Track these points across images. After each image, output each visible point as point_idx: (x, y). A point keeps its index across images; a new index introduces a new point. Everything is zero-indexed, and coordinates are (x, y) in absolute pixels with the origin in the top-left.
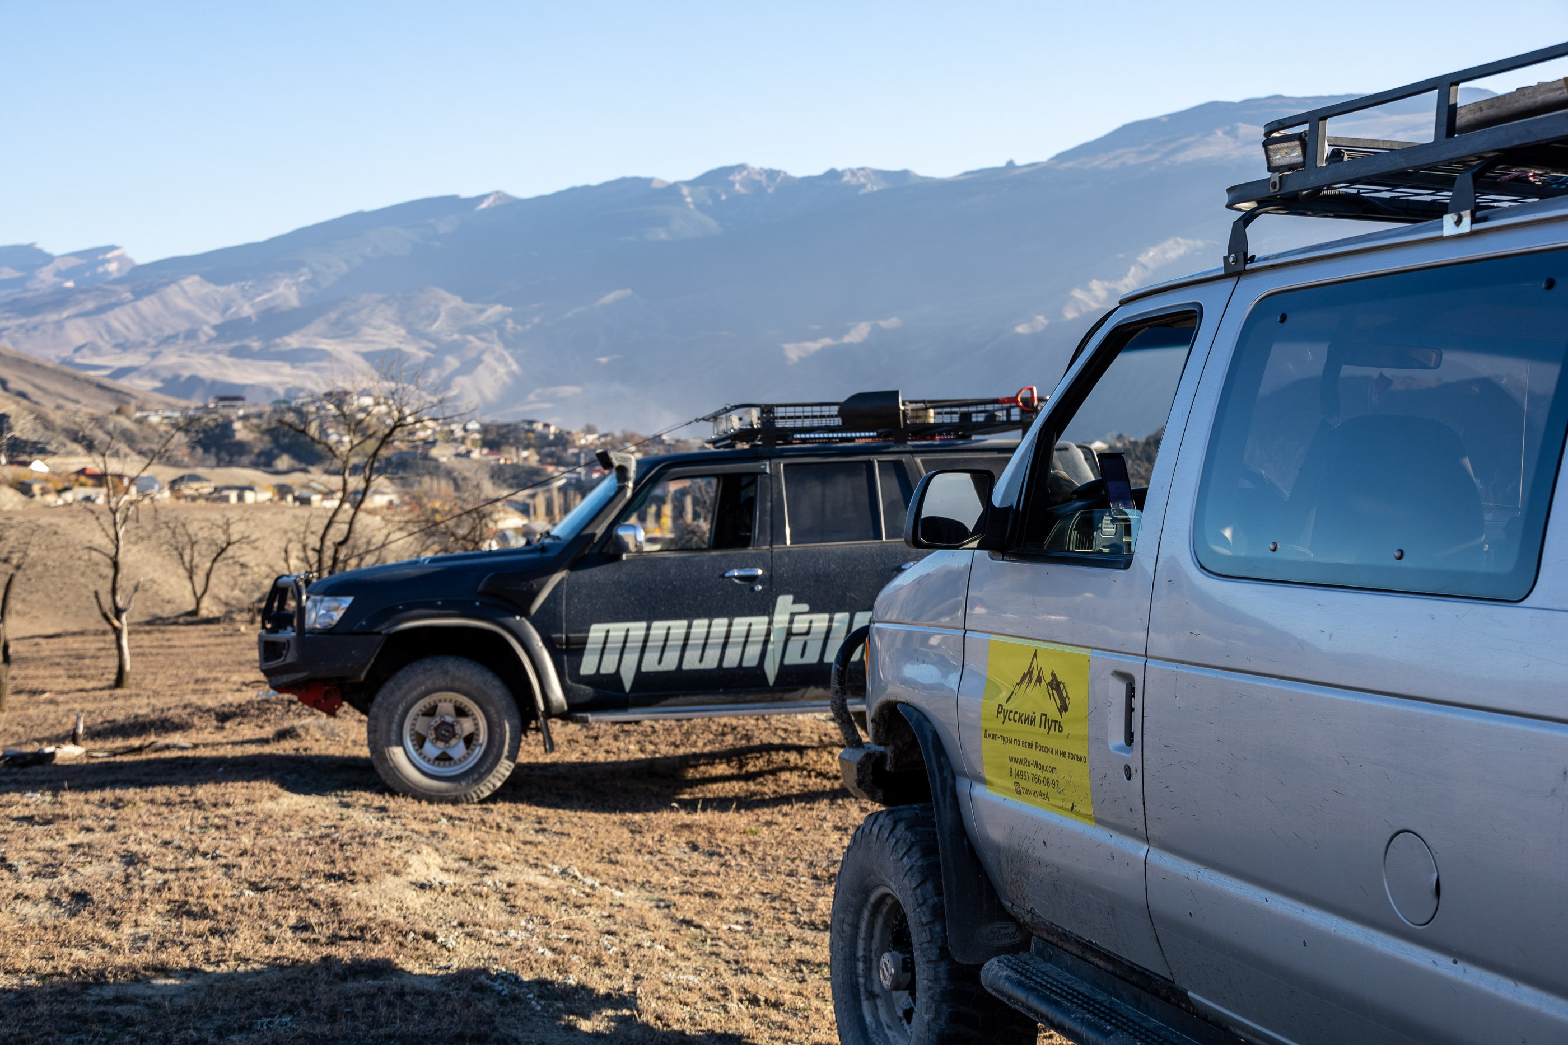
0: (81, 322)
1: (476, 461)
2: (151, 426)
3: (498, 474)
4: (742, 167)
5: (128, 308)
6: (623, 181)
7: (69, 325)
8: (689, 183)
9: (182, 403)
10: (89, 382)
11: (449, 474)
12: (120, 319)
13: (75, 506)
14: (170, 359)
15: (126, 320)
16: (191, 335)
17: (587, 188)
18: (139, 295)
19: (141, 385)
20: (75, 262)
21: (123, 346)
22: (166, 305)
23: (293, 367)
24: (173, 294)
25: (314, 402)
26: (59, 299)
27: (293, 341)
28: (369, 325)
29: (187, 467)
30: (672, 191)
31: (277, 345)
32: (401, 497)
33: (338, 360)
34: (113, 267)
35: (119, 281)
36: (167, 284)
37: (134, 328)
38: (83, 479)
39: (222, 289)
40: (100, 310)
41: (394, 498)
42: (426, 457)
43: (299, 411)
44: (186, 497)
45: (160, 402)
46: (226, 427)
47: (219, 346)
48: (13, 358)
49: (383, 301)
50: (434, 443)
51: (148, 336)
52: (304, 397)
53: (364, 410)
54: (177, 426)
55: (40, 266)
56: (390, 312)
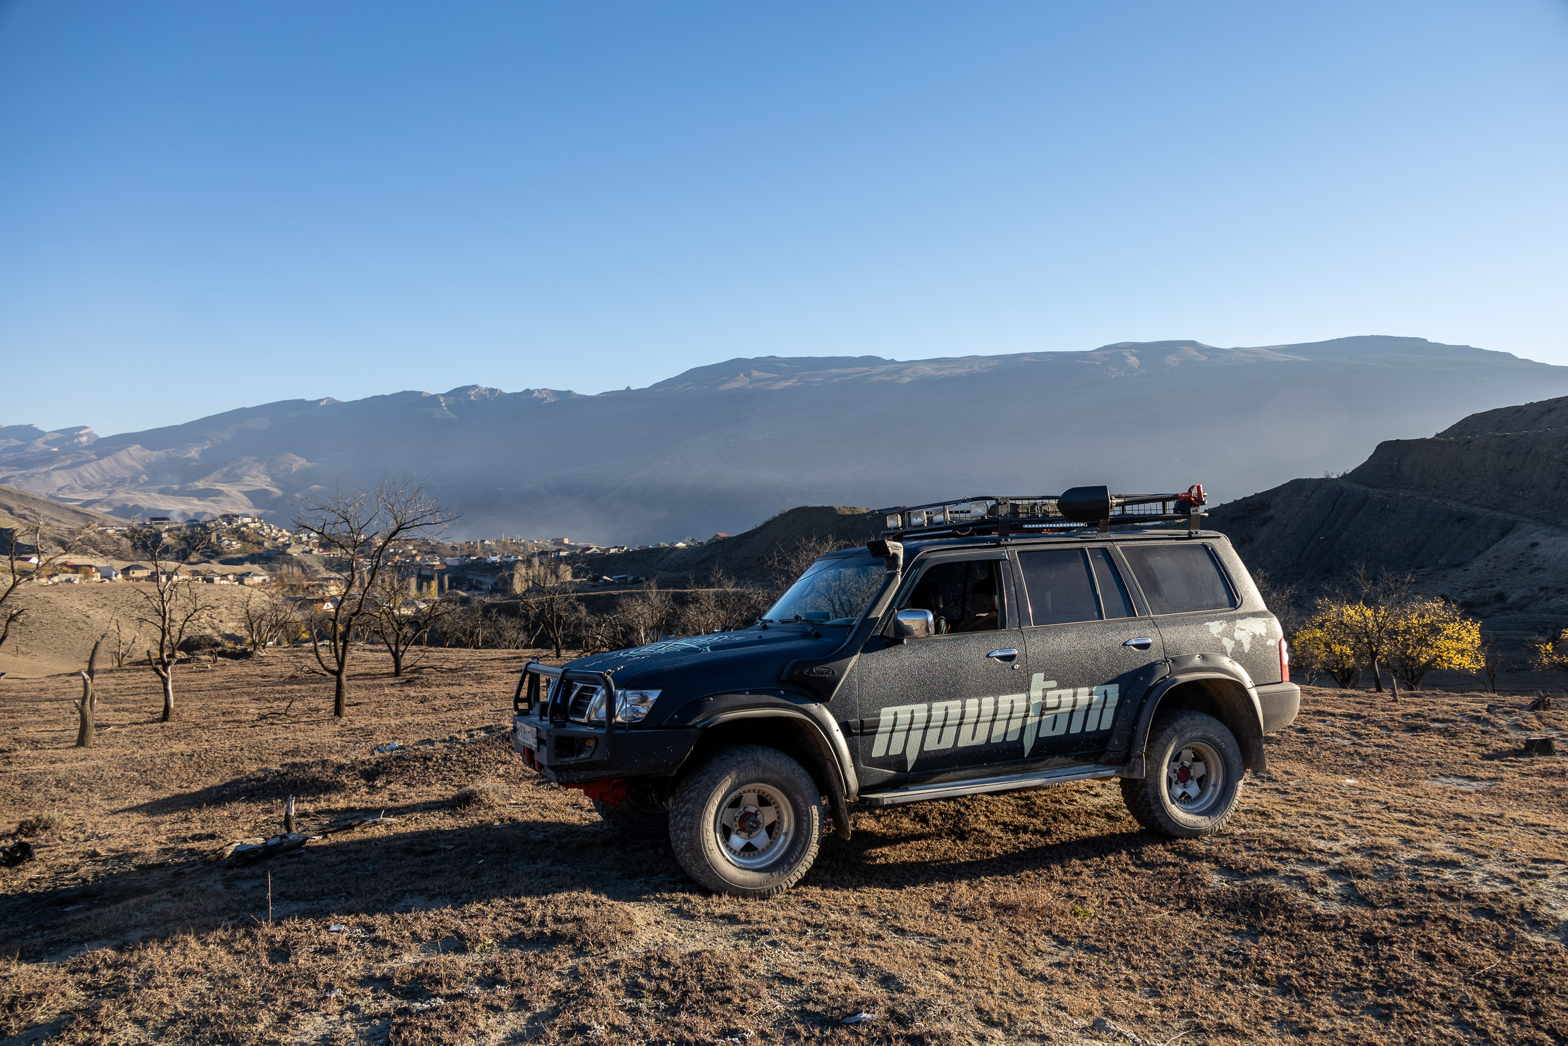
0: (63, 472)
1: (315, 555)
2: (108, 536)
3: (330, 564)
4: (475, 387)
5: (93, 464)
6: (405, 392)
7: (55, 474)
8: (443, 395)
9: (128, 522)
10: (67, 509)
11: (299, 563)
12: (88, 471)
13: (60, 585)
14: (121, 495)
15: (93, 472)
16: (134, 480)
17: (383, 396)
18: (101, 456)
19: (100, 510)
20: (59, 435)
21: (90, 487)
22: (118, 462)
23: (199, 500)
24: (124, 457)
25: (213, 521)
26: (47, 459)
27: (200, 485)
28: (248, 475)
29: (132, 561)
30: (434, 399)
31: (190, 487)
32: (271, 578)
33: (228, 496)
34: (84, 439)
35: (88, 448)
36: (120, 450)
37: (97, 476)
38: (65, 568)
39: (155, 453)
40: (73, 465)
41: (267, 578)
42: (284, 553)
43: (204, 527)
44: (132, 579)
45: (114, 521)
46: (158, 536)
47: (152, 488)
48: (17, 495)
49: (256, 461)
50: (289, 546)
51: (106, 481)
52: (207, 518)
53: (246, 525)
54: (125, 535)
55: (36, 438)
56: (261, 468)
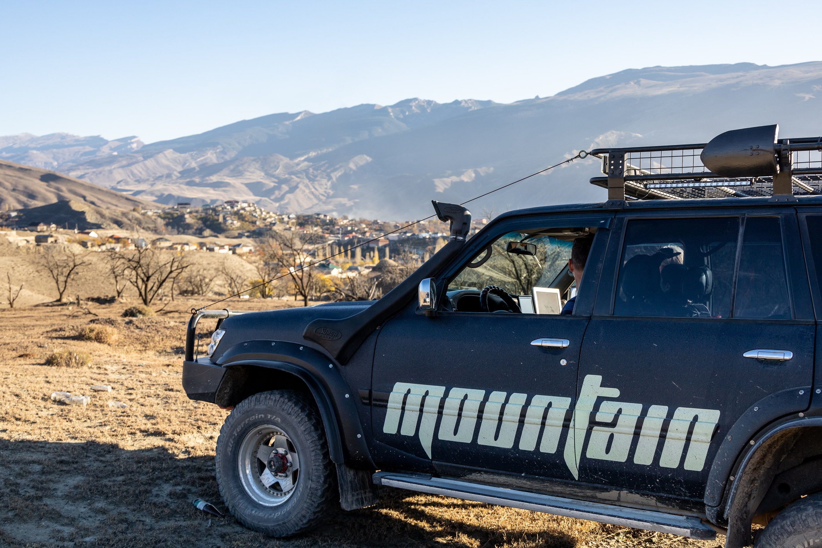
0: (120, 170)
1: (293, 232)
2: (149, 217)
3: (303, 238)
4: (415, 99)
5: (141, 164)
7: (115, 172)
9: (163, 206)
10: (122, 197)
11: (281, 238)
12: (137, 169)
14: (159, 187)
15: (140, 170)
16: (169, 176)
17: (346, 109)
18: (146, 158)
19: (146, 198)
20: (118, 143)
21: (139, 181)
22: (157, 162)
23: (214, 190)
24: (161, 157)
25: (222, 205)
26: (111, 160)
27: (214, 178)
28: (248, 171)
29: (162, 234)
30: (384, 110)
31: (207, 180)
32: (256, 248)
33: (234, 187)
34: (134, 146)
35: (137, 152)
36: (158, 153)
37: (143, 173)
38: (111, 240)
39: (183, 155)
40: (129, 165)
41: (253, 248)
42: (270, 230)
43: (215, 210)
44: (157, 248)
45: (154, 206)
46: (182, 217)
47: (181, 181)
48: (90, 187)
49: (254, 160)
50: (274, 224)
51: (150, 176)
52: (218, 203)
53: (243, 209)
54: (159, 216)
55: (102, 146)
56: (257, 165)
